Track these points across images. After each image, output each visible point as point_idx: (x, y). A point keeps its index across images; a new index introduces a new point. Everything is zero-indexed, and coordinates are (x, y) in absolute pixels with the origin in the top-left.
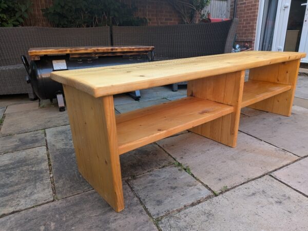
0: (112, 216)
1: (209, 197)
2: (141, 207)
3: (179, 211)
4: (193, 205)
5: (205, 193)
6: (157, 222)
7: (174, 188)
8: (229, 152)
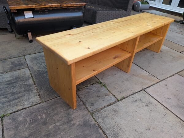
0: (71, 111)
1: (115, 102)
2: (84, 107)
3: (102, 109)
4: (108, 106)
5: (114, 99)
6: (92, 114)
7: (99, 97)
8: (126, 76)
